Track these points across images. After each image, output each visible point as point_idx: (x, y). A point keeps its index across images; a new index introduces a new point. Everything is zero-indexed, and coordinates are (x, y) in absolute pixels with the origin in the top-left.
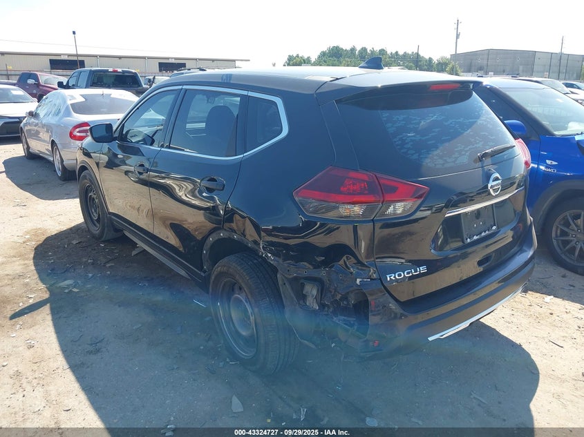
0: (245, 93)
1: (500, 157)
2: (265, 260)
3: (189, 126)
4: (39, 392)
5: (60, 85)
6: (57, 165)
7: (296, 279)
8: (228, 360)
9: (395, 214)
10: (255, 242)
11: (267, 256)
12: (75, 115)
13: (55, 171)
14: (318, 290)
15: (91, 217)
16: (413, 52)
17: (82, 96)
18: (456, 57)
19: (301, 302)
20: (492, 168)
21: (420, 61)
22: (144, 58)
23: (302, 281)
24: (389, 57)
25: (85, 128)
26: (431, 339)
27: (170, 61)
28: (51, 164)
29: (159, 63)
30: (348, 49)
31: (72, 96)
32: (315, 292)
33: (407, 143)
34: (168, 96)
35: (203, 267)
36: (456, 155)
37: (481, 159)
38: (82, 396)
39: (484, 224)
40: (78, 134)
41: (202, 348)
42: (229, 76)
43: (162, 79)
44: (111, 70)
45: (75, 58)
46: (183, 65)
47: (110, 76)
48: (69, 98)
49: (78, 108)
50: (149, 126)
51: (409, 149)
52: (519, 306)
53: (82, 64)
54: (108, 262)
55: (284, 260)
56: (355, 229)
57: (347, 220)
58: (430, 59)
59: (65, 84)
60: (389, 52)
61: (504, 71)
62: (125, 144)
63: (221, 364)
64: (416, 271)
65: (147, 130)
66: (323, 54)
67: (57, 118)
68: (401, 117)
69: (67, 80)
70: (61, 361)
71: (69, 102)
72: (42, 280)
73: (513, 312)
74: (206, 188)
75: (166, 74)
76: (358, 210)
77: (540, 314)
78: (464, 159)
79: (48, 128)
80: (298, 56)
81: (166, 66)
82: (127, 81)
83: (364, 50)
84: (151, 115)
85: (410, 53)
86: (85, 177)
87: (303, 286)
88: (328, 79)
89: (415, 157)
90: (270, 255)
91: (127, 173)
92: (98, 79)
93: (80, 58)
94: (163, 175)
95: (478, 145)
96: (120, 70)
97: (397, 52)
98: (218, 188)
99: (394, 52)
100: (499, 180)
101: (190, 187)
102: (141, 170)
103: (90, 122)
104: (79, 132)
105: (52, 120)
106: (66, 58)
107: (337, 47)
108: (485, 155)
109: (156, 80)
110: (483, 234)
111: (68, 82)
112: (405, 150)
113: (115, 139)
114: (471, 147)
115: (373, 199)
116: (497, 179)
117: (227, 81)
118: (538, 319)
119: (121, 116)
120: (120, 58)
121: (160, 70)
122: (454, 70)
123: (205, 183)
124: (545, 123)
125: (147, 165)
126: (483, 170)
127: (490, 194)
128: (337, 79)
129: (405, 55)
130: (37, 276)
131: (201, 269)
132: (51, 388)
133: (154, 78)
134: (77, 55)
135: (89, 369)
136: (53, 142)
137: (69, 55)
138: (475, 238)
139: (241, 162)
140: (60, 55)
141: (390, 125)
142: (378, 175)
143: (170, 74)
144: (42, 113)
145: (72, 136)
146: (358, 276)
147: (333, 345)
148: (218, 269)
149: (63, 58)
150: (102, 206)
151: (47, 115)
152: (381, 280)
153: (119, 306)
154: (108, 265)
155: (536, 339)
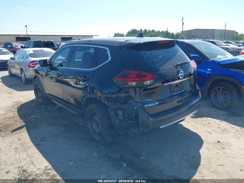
0: (96, 46)
1: (184, 66)
2: (104, 104)
3: (76, 60)
4: (25, 153)
5: (22, 47)
6: (23, 78)
7: (115, 109)
8: (92, 141)
9: (147, 84)
10: (100, 97)
11: (105, 102)
12: (30, 58)
13: (22, 81)
14: (122, 112)
15: (38, 96)
16: (166, 31)
17: (33, 51)
18: (183, 32)
19: (117, 117)
20: (180, 69)
21: (169, 34)
22: (55, 36)
23: (117, 110)
24: (156, 33)
25: (34, 63)
26: (161, 127)
27: (66, 37)
28: (21, 78)
29: (61, 38)
30: (139, 30)
31: (29, 51)
32: (121, 113)
33: (150, 61)
34: (68, 49)
35: (82, 109)
36: (167, 65)
37: (176, 66)
38: (40, 154)
39: (179, 89)
40: (32, 65)
41: (82, 138)
42: (90, 41)
43: (63, 44)
44: (42, 40)
45: (27, 36)
46: (72, 38)
47: (43, 43)
48: (28, 52)
49: (31, 55)
50: (60, 61)
51: (151, 63)
52: (198, 121)
53: (29, 39)
54: (45, 112)
55: (111, 103)
56: (135, 90)
57: (132, 87)
58: (173, 33)
59: (24, 47)
60: (156, 31)
61: (202, 38)
62: (52, 67)
63: (89, 143)
64: (154, 104)
65: (60, 62)
66: (129, 33)
67: (23, 60)
68: (148, 53)
69: (24, 45)
70: (31, 144)
71: (28, 53)
72: (21, 119)
73: (196, 123)
74: (83, 80)
75: (65, 42)
76: (134, 84)
77: (205, 123)
78: (170, 66)
79: (19, 64)
80: (118, 33)
81: (64, 39)
82: (49, 45)
83: (146, 30)
84: (60, 57)
85: (164, 31)
86: (36, 81)
87: (117, 111)
88: (124, 41)
89: (153, 65)
90: (106, 102)
91: (51, 78)
92: (38, 44)
93: (29, 36)
94: (66, 77)
95: (175, 62)
96: (46, 41)
97: (159, 31)
98: (87, 80)
99: (158, 31)
100: (183, 73)
101: (75, 80)
102: (59, 76)
103: (36, 60)
104: (32, 64)
105: (21, 60)
106: (23, 36)
107: (135, 29)
108: (178, 65)
109: (61, 45)
110: (179, 92)
111: (25, 46)
112: (149, 64)
113: (48, 65)
114: (173, 62)
115: (139, 80)
116: (182, 73)
117: (90, 43)
118: (204, 125)
119: (49, 58)
120: (45, 36)
121: (62, 41)
122: (182, 37)
123: (83, 78)
124: (207, 56)
125: (61, 74)
126: (177, 70)
127: (180, 78)
128: (127, 41)
129: (162, 32)
130: (19, 117)
131: (82, 110)
132: (29, 152)
133: (60, 43)
134: (27, 35)
135: (42, 146)
136: (21, 69)
137: (24, 35)
138: (176, 93)
139: (95, 70)
140: (20, 35)
141: (144, 55)
142: (141, 72)
143: (66, 42)
144: (16, 58)
145: (29, 66)
146: (135, 106)
147: (128, 132)
148: (88, 109)
149: (21, 36)
150: (43, 91)
151: (19, 58)
152: (143, 107)
153: (51, 126)
154: (46, 113)
155: (203, 131)
